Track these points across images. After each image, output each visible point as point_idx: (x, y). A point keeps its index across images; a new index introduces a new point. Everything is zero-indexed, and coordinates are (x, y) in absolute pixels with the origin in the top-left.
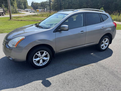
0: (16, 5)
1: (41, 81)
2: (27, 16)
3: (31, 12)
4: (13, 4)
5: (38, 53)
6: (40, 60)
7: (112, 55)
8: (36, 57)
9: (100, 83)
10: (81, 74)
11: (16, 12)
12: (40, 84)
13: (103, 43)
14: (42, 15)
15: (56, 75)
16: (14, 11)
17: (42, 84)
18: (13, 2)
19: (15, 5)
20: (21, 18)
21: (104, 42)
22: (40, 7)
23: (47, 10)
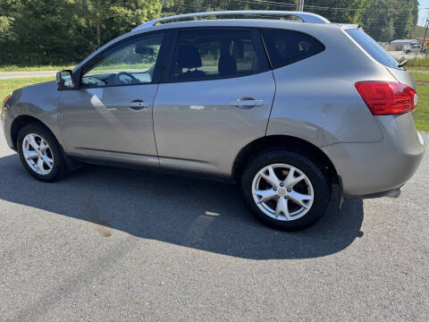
3: (408, 52)
18: (349, 19)
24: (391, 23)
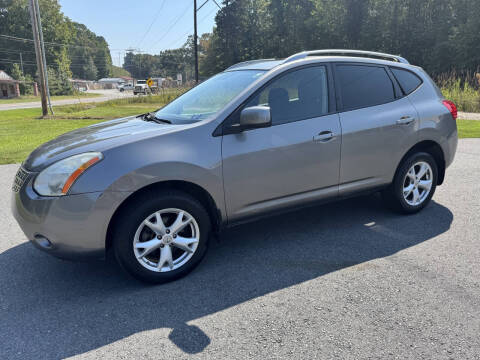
0: (68, 66)
1: (167, 331)
2: (108, 104)
3: (122, 90)
4: (57, 61)
5: (153, 220)
6: (163, 246)
7: (452, 226)
8: (146, 236)
9: (414, 332)
10: (330, 299)
11: (66, 92)
12: (161, 341)
13: (408, 179)
14: (166, 97)
15: (227, 306)
16: (60, 87)
17: (170, 344)
18: (56, 54)
19: (65, 63)
20: (84, 109)
21: (412, 175)
22: (159, 71)
23: (184, 80)
24: (92, 62)
